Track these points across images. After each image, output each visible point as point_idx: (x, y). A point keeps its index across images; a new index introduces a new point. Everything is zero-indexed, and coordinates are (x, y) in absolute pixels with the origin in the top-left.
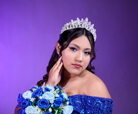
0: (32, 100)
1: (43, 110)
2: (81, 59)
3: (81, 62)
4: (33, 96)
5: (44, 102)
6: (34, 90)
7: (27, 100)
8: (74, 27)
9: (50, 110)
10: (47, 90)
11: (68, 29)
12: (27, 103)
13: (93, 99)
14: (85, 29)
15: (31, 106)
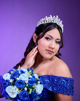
0: (11, 81)
1: (20, 89)
2: (53, 47)
3: (53, 49)
4: (12, 78)
5: (21, 83)
6: (12, 72)
7: (7, 81)
8: (48, 22)
9: (26, 89)
10: (23, 72)
11: (43, 23)
12: (7, 84)
13: (59, 78)
14: (56, 23)
15: (10, 86)
